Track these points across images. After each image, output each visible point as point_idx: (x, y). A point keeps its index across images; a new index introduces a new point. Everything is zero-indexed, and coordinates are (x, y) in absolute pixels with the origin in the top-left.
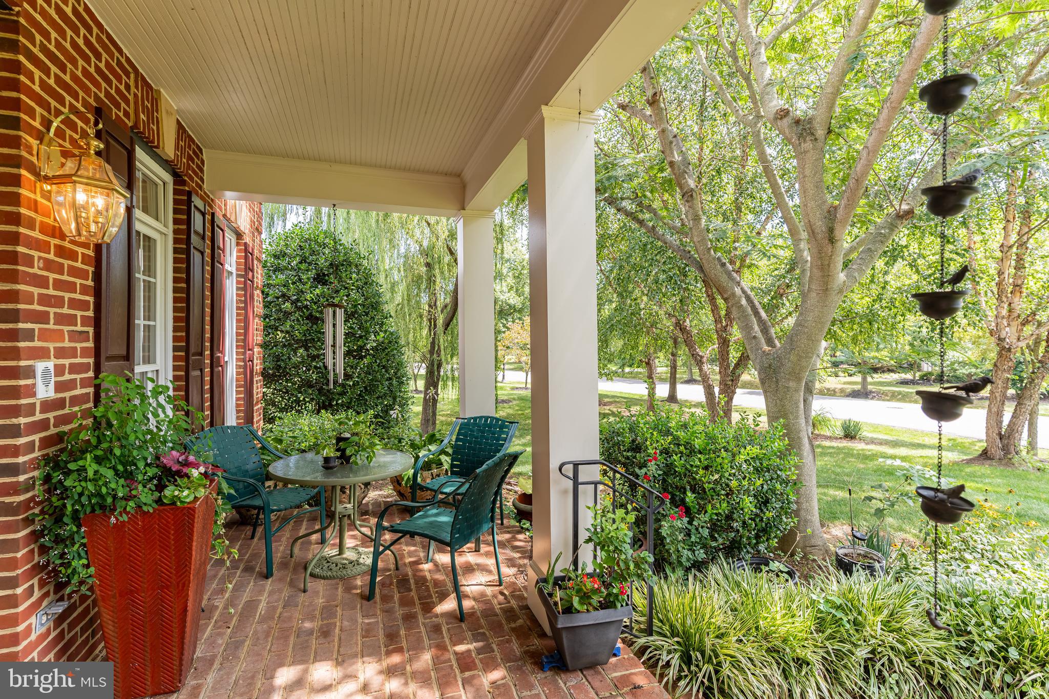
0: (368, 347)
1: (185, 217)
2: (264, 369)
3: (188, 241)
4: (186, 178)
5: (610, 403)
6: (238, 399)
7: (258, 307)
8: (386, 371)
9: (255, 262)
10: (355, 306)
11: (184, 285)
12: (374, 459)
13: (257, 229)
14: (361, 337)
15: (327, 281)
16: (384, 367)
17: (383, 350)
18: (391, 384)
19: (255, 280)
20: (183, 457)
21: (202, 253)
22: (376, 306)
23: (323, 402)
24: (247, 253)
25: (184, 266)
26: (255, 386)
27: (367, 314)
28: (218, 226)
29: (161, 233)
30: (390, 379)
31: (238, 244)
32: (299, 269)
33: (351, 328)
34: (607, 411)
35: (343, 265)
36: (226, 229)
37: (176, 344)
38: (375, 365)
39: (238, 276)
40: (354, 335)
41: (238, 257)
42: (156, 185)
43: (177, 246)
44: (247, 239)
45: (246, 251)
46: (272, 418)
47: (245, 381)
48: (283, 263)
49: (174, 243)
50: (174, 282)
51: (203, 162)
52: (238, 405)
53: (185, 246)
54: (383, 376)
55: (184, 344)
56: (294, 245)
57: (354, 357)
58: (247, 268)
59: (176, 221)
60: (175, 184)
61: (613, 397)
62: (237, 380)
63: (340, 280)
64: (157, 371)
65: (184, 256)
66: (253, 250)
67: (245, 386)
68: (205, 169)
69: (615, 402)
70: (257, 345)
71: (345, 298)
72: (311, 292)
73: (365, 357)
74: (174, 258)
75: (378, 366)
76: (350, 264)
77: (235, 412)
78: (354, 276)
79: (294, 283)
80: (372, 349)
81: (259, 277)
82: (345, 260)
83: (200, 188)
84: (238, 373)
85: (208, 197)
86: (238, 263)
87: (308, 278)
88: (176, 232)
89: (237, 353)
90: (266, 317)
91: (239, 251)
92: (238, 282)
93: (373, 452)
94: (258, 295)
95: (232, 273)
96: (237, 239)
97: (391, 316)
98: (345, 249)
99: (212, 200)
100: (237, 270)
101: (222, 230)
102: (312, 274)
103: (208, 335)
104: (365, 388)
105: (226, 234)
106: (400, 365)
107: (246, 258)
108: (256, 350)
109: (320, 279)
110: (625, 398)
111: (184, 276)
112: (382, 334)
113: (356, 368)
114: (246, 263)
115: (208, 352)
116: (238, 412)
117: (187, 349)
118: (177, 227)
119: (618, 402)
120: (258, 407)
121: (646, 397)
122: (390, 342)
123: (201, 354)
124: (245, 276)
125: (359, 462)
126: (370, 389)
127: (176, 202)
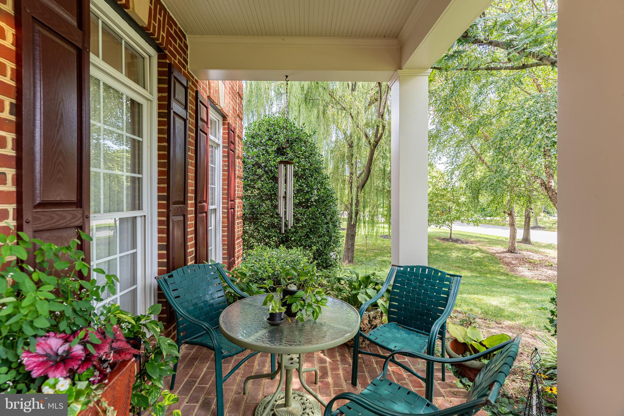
0: (313, 199)
1: (166, 86)
2: (244, 215)
3: (169, 107)
4: (167, 52)
5: (476, 242)
6: (223, 236)
7: (239, 170)
8: (325, 217)
9: (237, 139)
10: (304, 170)
11: (165, 144)
12: (320, 315)
13: (238, 116)
14: (307, 192)
15: (285, 153)
16: (323, 214)
17: (323, 202)
18: (328, 227)
19: (237, 151)
20: (66, 346)
21: (185, 120)
22: (317, 170)
23: (282, 238)
24: (230, 132)
25: (166, 128)
26: (236, 226)
27: (312, 176)
28: (201, 102)
29: (148, 99)
30: (327, 223)
31: (224, 124)
32: (267, 144)
33: (301, 186)
34: (475, 248)
35: (296, 141)
36: (210, 107)
37: (160, 194)
38: (317, 213)
39: (224, 147)
40: (302, 190)
41: (224, 134)
42: (144, 58)
43: (161, 111)
44: (230, 120)
45: (229, 129)
46: (252, 246)
47: (228, 223)
48: (257, 141)
49: (159, 109)
50: (159, 142)
51: (186, 47)
52: (223, 240)
53: (166, 111)
54: (322, 221)
55: (166, 194)
56: (264, 128)
57: (303, 207)
58: (230, 143)
59: (160, 90)
60: (159, 58)
61: (476, 237)
62: (223, 222)
63: (294, 152)
64: (145, 216)
65: (166, 119)
66: (234, 129)
67: (228, 227)
68: (189, 52)
69: (480, 241)
70: (238, 197)
71: (297, 164)
72: (274, 161)
73: (310, 206)
74: (159, 121)
75: (319, 213)
76: (301, 140)
77: (221, 245)
78: (303, 148)
79: (263, 155)
80: (315, 201)
81: (240, 150)
82: (297, 138)
83: (184, 67)
84: (223, 218)
85: (193, 77)
86: (224, 138)
87: (272, 151)
88: (160, 99)
89: (223, 203)
90: (246, 178)
91: (224, 129)
92: (224, 152)
93: (319, 307)
94: (239, 163)
95: (219, 145)
96: (223, 120)
97: (328, 178)
98: (297, 129)
99: (197, 81)
100: (223, 143)
101: (207, 108)
102: (274, 148)
103: (191, 188)
104: (310, 229)
105: (210, 111)
106: (334, 212)
107: (228, 134)
108: (237, 201)
109: (280, 151)
110: (486, 239)
111: (166, 136)
112: (322, 190)
113: (304, 215)
114: (229, 137)
115: (191, 202)
116: (223, 245)
117: (168, 198)
118: (160, 94)
119: (482, 241)
120: (238, 242)
121: (508, 240)
122: (328, 196)
123: (184, 202)
124: (228, 147)
125: (305, 317)
126: (313, 230)
127: (160, 73)
